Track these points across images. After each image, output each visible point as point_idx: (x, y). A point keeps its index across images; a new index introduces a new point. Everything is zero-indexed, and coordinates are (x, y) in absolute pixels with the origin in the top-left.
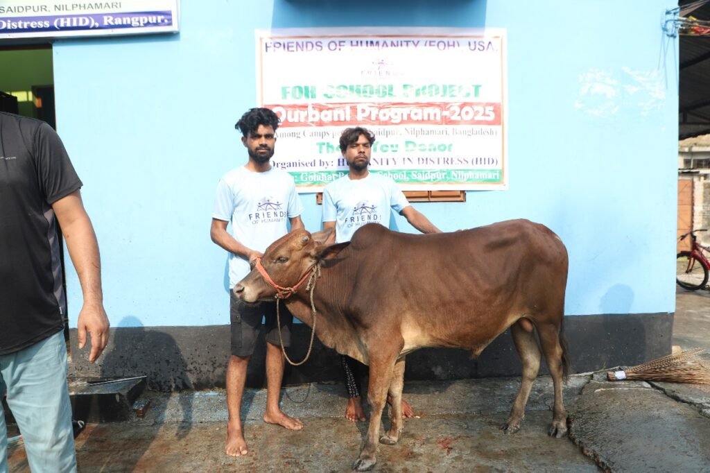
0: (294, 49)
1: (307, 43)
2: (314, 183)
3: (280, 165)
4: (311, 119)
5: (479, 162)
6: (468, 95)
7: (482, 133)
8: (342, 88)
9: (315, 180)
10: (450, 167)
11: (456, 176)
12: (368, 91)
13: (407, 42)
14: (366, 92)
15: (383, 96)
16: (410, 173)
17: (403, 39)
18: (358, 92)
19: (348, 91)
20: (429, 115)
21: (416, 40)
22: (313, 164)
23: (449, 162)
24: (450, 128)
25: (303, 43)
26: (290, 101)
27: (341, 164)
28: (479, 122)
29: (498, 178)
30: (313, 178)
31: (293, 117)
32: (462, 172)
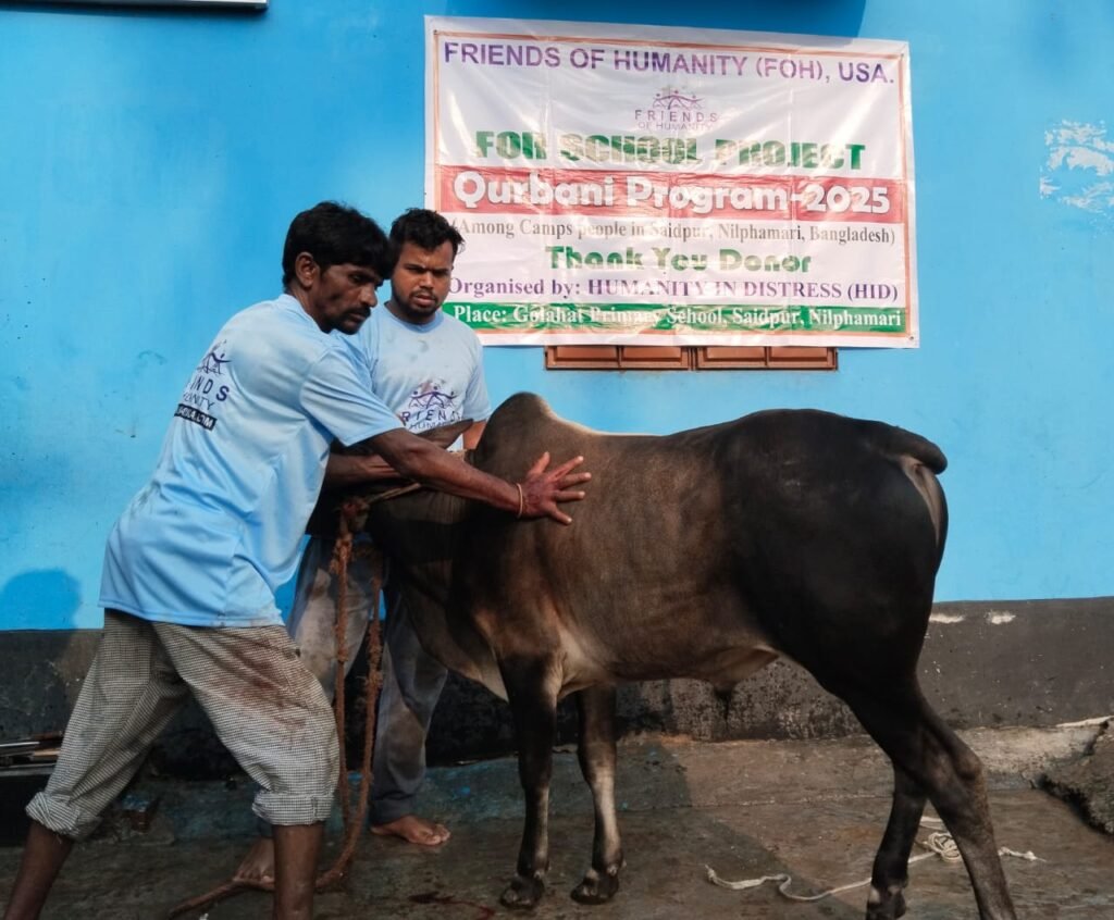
0: (503, 58)
1: (529, 48)
2: (541, 326)
3: (471, 288)
4: (535, 199)
5: (861, 294)
6: (839, 163)
7: (867, 236)
8: (597, 141)
9: (542, 320)
10: (806, 302)
11: (819, 320)
12: (649, 148)
13: (724, 59)
14: (645, 151)
15: (676, 162)
16: (731, 312)
17: (716, 53)
18: (629, 150)
19: (609, 148)
20: (765, 201)
21: (740, 55)
22: (538, 289)
23: (805, 291)
24: (805, 225)
25: (520, 48)
26: (494, 160)
27: (595, 289)
28: (861, 216)
29: (899, 324)
30: (540, 315)
31: (499, 193)
32: (830, 311)
